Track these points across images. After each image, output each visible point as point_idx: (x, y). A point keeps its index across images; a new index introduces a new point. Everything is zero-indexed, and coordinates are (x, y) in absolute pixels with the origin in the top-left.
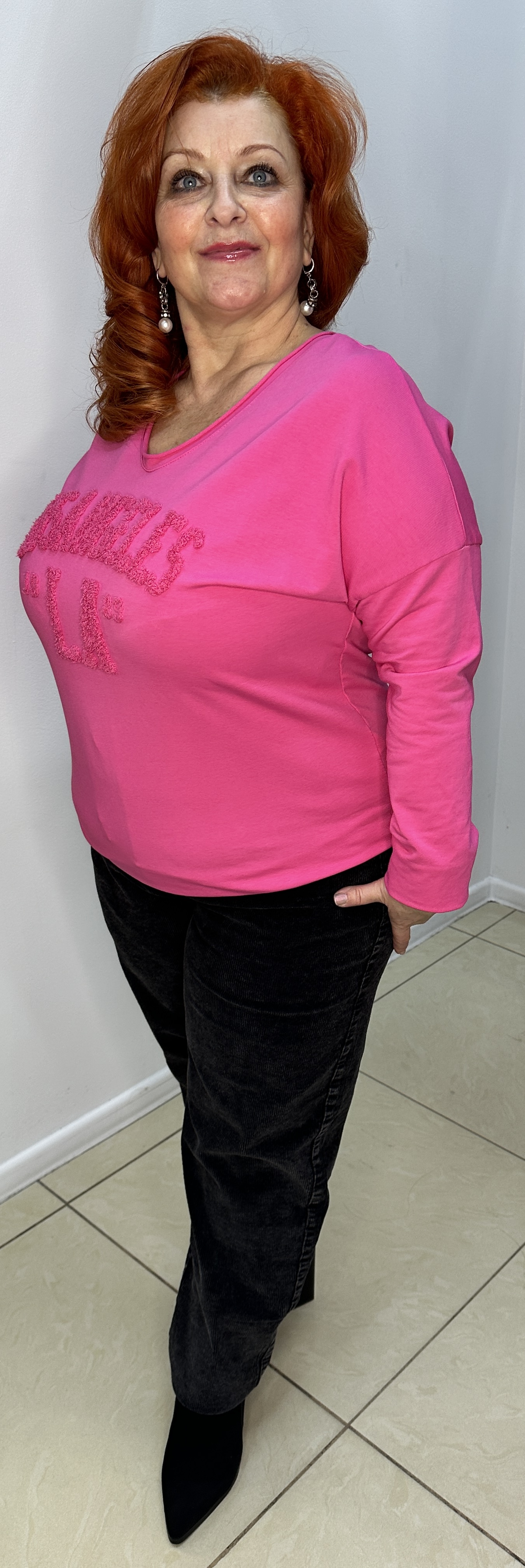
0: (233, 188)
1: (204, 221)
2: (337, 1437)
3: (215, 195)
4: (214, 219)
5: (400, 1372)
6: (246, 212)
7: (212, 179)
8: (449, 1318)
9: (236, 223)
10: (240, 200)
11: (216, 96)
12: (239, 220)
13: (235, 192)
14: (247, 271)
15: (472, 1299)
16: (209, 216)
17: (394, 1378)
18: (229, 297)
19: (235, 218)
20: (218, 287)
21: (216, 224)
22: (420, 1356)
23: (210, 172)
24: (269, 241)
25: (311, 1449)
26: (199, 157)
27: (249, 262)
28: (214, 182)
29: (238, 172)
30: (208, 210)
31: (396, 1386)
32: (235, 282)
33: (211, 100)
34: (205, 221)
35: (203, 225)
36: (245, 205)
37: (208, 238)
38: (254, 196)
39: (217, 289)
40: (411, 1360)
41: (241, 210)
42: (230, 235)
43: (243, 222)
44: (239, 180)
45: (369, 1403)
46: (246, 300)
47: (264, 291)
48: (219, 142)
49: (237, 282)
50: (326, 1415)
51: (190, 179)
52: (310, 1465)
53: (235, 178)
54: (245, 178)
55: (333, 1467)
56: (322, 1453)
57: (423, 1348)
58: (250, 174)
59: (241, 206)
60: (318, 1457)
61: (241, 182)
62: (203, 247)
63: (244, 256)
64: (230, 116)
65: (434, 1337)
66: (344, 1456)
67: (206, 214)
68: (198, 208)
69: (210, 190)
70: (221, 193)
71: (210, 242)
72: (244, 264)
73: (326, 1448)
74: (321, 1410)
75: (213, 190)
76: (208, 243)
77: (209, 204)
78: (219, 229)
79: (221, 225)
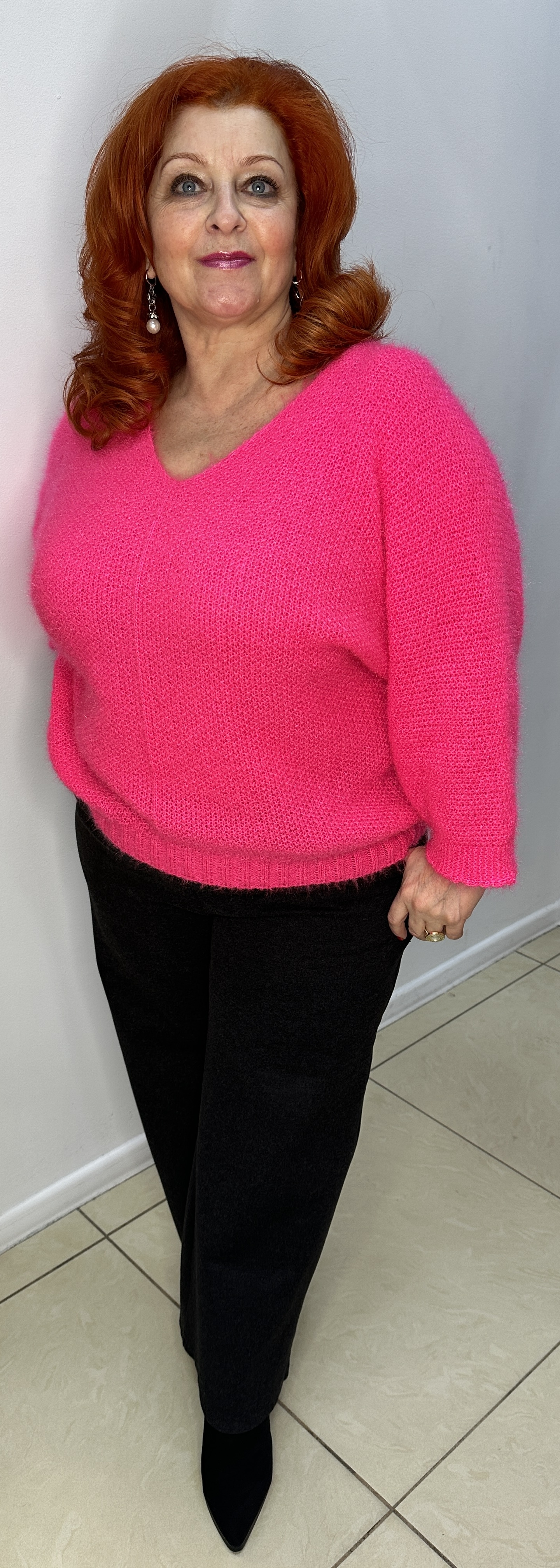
0: (235, 197)
1: (204, 227)
2: (380, 1522)
3: (217, 204)
4: (215, 227)
5: (450, 1452)
6: (246, 221)
7: (213, 186)
8: (506, 1393)
9: (236, 233)
10: (241, 210)
12: (240, 229)
14: (243, 280)
15: (530, 1372)
16: (210, 223)
17: (443, 1458)
18: (224, 305)
19: (236, 227)
20: (214, 294)
21: (217, 231)
22: (472, 1434)
23: (211, 179)
24: (264, 252)
25: (352, 1533)
26: (203, 164)
27: (246, 272)
28: (215, 189)
29: (239, 181)
30: (208, 216)
31: (446, 1468)
34: (206, 229)
35: (203, 232)
36: (245, 214)
37: (209, 245)
38: (254, 205)
39: (212, 297)
40: (463, 1439)
41: (242, 219)
42: (230, 245)
43: (243, 231)
44: (240, 188)
45: (416, 1485)
46: (240, 309)
47: (258, 301)
48: (223, 150)
49: (232, 291)
50: (369, 1495)
51: (190, 184)
52: (351, 1551)
53: (235, 186)
54: (245, 186)
56: (364, 1538)
57: (476, 1426)
58: (250, 183)
59: (242, 215)
60: (360, 1542)
61: (242, 191)
62: (203, 254)
63: (241, 265)
64: (235, 125)
65: (489, 1414)
66: (388, 1544)
67: (206, 221)
68: (200, 214)
69: (211, 196)
71: (211, 251)
72: (238, 274)
73: (368, 1533)
74: (365, 1489)
75: (215, 197)
76: (207, 250)
77: (209, 211)
78: (219, 237)
79: (222, 233)
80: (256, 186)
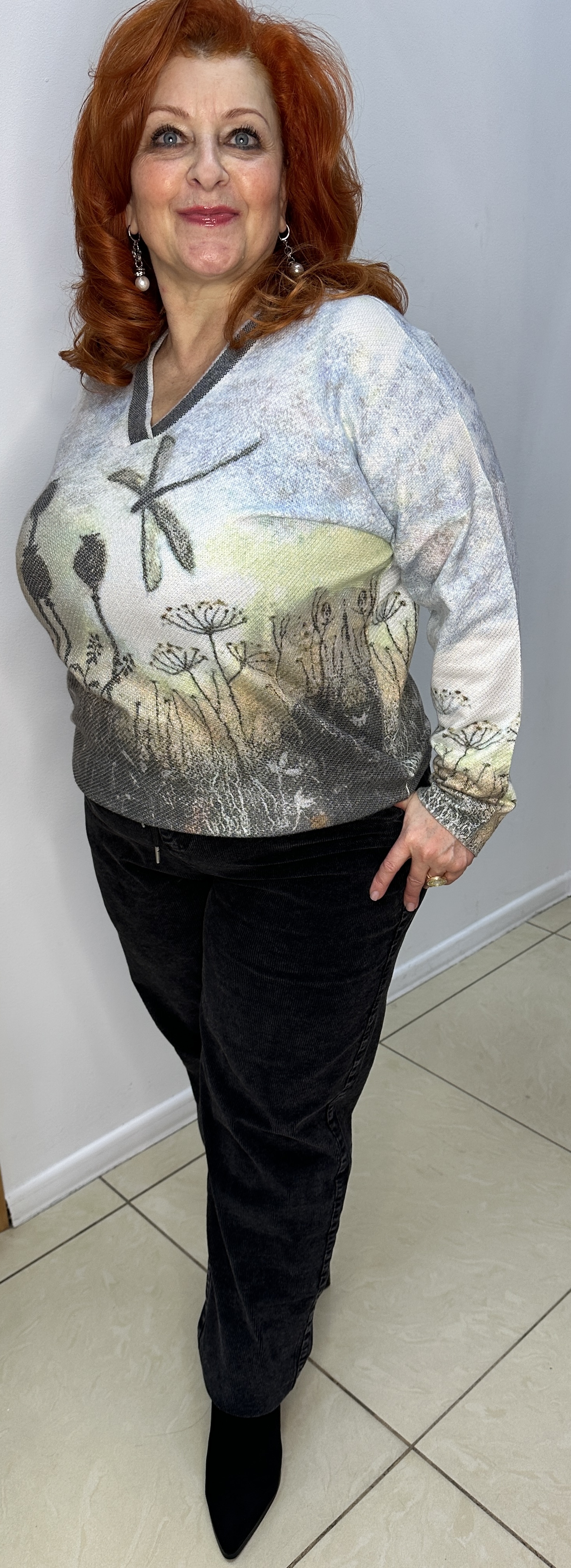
0: (217, 148)
1: (184, 181)
2: (400, 1459)
4: (196, 181)
5: (467, 1392)
6: (229, 175)
7: (195, 139)
8: (521, 1336)
9: (219, 187)
10: (223, 163)
11: (202, 52)
12: (222, 183)
13: (219, 154)
14: (227, 236)
15: (545, 1316)
16: (190, 177)
17: (461, 1398)
18: (206, 263)
19: (219, 182)
20: (196, 252)
21: (198, 185)
22: (489, 1374)
23: (193, 132)
24: (248, 206)
25: (373, 1470)
26: (184, 116)
27: (229, 227)
28: (197, 141)
29: (221, 134)
30: (189, 170)
31: (463, 1407)
32: (213, 247)
33: (195, 54)
34: (186, 183)
35: (183, 186)
36: (228, 168)
37: (190, 199)
38: (237, 158)
39: (194, 254)
40: (480, 1380)
41: (225, 174)
42: (211, 199)
43: (225, 185)
44: (222, 143)
45: (435, 1424)
46: (224, 267)
47: (242, 257)
48: (205, 102)
49: (216, 248)
50: (389, 1434)
51: (171, 135)
52: (372, 1487)
53: (218, 139)
54: (228, 139)
55: (396, 1491)
56: (384, 1475)
57: (492, 1367)
58: (233, 135)
59: (224, 169)
60: (380, 1479)
61: (224, 144)
62: (182, 208)
63: (223, 221)
64: (217, 75)
65: (504, 1356)
66: (407, 1480)
67: (186, 174)
68: (180, 167)
69: (193, 149)
70: (206, 154)
71: (191, 203)
72: (223, 230)
73: (388, 1470)
74: (385, 1429)
75: (196, 148)
76: (188, 204)
77: (189, 165)
78: (201, 192)
79: (204, 189)
80: (239, 138)
